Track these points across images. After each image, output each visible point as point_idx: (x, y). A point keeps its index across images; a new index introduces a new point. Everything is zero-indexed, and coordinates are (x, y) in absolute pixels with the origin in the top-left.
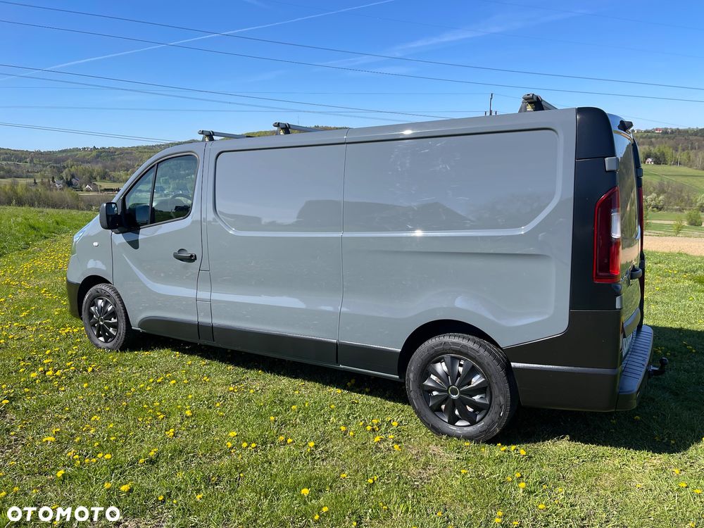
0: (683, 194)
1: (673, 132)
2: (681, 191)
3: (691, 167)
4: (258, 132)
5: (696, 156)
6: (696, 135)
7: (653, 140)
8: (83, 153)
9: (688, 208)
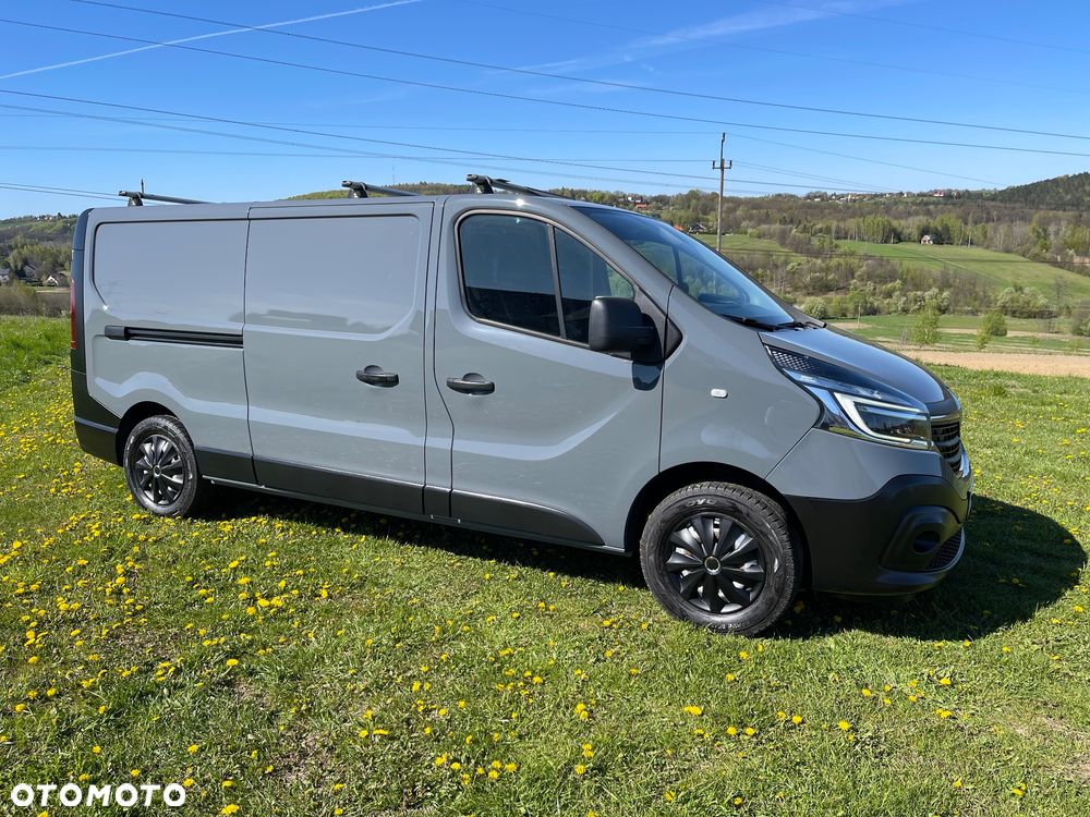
0: (977, 289)
1: (960, 195)
2: (974, 285)
3: (987, 248)
4: (329, 193)
5: (995, 232)
6: (993, 200)
7: (931, 207)
8: (41, 225)
9: (984, 309)
